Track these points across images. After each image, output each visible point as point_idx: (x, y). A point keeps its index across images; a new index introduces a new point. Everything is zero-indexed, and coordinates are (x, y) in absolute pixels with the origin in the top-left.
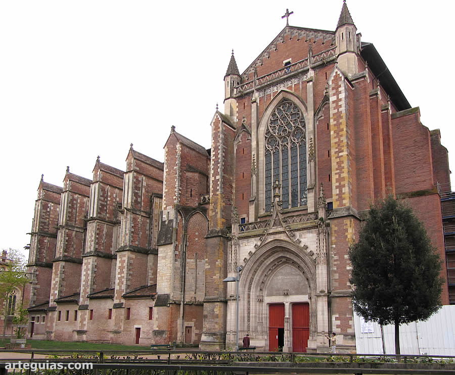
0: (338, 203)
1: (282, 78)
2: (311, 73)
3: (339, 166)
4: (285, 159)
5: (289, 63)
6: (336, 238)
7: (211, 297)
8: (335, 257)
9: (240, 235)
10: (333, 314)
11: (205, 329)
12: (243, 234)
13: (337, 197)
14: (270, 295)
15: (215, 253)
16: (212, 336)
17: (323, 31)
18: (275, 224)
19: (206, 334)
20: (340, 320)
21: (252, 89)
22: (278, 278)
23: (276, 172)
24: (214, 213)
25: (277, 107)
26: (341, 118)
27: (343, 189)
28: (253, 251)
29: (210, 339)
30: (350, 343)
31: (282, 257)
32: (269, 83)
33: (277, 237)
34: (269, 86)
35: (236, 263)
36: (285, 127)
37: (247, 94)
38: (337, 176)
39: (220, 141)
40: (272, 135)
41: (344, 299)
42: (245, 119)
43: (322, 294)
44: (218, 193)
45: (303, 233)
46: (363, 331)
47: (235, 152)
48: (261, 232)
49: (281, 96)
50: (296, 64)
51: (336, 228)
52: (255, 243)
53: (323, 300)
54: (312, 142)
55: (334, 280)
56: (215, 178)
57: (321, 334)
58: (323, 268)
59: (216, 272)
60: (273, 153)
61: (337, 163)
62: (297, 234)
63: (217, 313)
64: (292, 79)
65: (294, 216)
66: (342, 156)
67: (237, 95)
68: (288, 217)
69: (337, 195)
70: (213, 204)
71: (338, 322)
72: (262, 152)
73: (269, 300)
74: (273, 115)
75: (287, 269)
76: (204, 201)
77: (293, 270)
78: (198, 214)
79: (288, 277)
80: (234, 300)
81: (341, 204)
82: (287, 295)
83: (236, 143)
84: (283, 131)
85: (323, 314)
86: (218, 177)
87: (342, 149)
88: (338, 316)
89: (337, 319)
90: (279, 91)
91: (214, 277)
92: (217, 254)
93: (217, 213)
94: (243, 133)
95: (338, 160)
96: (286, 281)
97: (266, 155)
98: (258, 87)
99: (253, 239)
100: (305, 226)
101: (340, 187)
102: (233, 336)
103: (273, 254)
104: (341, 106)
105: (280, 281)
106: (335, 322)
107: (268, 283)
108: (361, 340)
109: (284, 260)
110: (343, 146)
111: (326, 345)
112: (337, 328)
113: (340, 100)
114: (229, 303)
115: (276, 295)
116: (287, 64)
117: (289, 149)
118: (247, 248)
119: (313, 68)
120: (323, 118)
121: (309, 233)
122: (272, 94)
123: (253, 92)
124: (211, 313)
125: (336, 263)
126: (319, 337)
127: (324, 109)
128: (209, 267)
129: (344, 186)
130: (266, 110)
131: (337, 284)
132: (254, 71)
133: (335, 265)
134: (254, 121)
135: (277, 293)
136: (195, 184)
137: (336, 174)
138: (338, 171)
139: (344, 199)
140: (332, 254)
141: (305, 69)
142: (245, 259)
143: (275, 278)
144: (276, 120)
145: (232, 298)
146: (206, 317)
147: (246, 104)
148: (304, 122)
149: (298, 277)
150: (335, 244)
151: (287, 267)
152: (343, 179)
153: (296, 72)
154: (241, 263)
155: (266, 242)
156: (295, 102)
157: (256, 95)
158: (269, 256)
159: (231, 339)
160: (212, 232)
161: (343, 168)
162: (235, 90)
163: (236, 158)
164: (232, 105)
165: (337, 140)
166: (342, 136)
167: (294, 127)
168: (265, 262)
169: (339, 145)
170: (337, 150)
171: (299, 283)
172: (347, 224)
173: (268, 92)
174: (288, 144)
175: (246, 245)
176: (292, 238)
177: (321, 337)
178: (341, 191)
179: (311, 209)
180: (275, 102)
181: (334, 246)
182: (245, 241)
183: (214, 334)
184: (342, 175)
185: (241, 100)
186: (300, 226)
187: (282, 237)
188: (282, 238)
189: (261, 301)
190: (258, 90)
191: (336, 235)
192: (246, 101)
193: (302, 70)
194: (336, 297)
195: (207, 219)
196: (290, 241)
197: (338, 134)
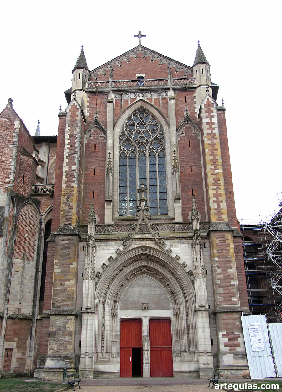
0: (217, 217)
1: (141, 88)
2: (171, 93)
3: (216, 182)
4: (143, 165)
5: (142, 77)
6: (218, 251)
7: (61, 309)
8: (218, 270)
9: (96, 236)
10: (219, 331)
11: (51, 351)
12: (101, 236)
13: (215, 211)
14: (125, 308)
15: (69, 254)
16: (63, 360)
17: (176, 62)
18: (141, 230)
19: (53, 357)
20: (228, 337)
21: (108, 89)
22: (135, 289)
23: (133, 176)
24: (67, 207)
25: (135, 113)
26: (216, 139)
27: (221, 204)
28: (114, 256)
29: (60, 364)
30: (241, 363)
31: (144, 266)
32: (126, 88)
33: (144, 243)
34: (127, 91)
35: (94, 268)
36: (142, 134)
37: (101, 92)
38: (214, 192)
39: (78, 130)
40: (128, 138)
41: (229, 314)
42: (98, 116)
43: (202, 309)
44: (73, 185)
45: (173, 243)
46: (254, 349)
47: (85, 146)
48: (124, 236)
49: (139, 105)
50: (156, 81)
51: (218, 242)
52: (116, 248)
53: (202, 315)
54: (175, 155)
55: (218, 295)
56: (70, 167)
57: (202, 354)
58: (202, 282)
59: (70, 277)
60: (129, 157)
61: (214, 179)
62: (167, 243)
63: (71, 329)
64: (151, 92)
65: (163, 224)
66: (218, 174)
67: (89, 90)
68: (156, 224)
69: (215, 209)
70: (66, 197)
71: (226, 340)
72: (117, 153)
73: (123, 314)
74: (129, 119)
75: (146, 280)
76: (35, 192)
77: (153, 282)
78: (29, 205)
79: (146, 289)
80: (92, 313)
81: (220, 219)
82: (145, 309)
83: (86, 136)
84: (140, 137)
85: (204, 331)
86: (73, 168)
87: (218, 167)
88: (225, 333)
89: (224, 336)
90: (138, 100)
91: (67, 284)
92: (71, 255)
93: (72, 207)
94: (95, 128)
95: (214, 176)
96: (144, 293)
97: (120, 157)
98: (114, 89)
99: (113, 243)
100: (175, 235)
101: (218, 202)
102: (90, 359)
103: (135, 262)
104: (214, 129)
105: (137, 293)
106: (223, 340)
107: (122, 295)
108: (253, 359)
109: (144, 269)
110: (218, 165)
111: (209, 366)
112: (225, 346)
113: (214, 123)
114: (85, 317)
115: (132, 309)
116: (139, 78)
117: (147, 156)
118: (105, 252)
119: (174, 89)
120: (184, 135)
121: (181, 243)
122: (130, 100)
123: (108, 92)
124: (62, 329)
125: (219, 276)
126: (201, 357)
127: (184, 128)
128: (60, 270)
129: (222, 202)
130: (123, 113)
131: (221, 299)
132: (103, 73)
133: (219, 279)
134: (110, 120)
135: (133, 307)
136: (28, 170)
137: (213, 189)
138: (215, 187)
139: (222, 214)
140: (215, 267)
141: (165, 87)
142: (104, 264)
143: (131, 290)
144: (132, 125)
145: (89, 311)
146: (53, 334)
147: (99, 102)
148: (163, 134)
149: (158, 289)
150: (218, 257)
151: (145, 278)
152: (220, 195)
153: (156, 87)
154: (98, 268)
155: (130, 248)
156: (155, 114)
157: (111, 96)
158: (131, 263)
159: (87, 364)
160: (64, 228)
161: (220, 184)
162: (87, 84)
163: (86, 153)
164: (83, 98)
165: (212, 158)
166: (217, 155)
167: (153, 137)
168: (124, 270)
169: (214, 163)
170: (213, 167)
171: (160, 296)
172: (228, 239)
173: (125, 96)
174: (145, 151)
175: (104, 249)
176: (163, 247)
177: (203, 357)
178: (218, 206)
179: (179, 219)
180: (133, 109)
181: (217, 259)
182: (103, 244)
183: (66, 358)
184: (219, 191)
185: (93, 95)
186: (171, 235)
187: (150, 244)
188: (150, 246)
189: (114, 315)
190: (114, 92)
191: (218, 248)
192: (100, 98)
193: (162, 87)
194: (222, 312)
195: (40, 213)
196: (160, 250)
197: (213, 152)
